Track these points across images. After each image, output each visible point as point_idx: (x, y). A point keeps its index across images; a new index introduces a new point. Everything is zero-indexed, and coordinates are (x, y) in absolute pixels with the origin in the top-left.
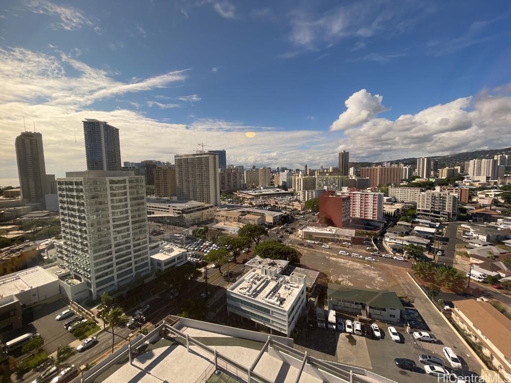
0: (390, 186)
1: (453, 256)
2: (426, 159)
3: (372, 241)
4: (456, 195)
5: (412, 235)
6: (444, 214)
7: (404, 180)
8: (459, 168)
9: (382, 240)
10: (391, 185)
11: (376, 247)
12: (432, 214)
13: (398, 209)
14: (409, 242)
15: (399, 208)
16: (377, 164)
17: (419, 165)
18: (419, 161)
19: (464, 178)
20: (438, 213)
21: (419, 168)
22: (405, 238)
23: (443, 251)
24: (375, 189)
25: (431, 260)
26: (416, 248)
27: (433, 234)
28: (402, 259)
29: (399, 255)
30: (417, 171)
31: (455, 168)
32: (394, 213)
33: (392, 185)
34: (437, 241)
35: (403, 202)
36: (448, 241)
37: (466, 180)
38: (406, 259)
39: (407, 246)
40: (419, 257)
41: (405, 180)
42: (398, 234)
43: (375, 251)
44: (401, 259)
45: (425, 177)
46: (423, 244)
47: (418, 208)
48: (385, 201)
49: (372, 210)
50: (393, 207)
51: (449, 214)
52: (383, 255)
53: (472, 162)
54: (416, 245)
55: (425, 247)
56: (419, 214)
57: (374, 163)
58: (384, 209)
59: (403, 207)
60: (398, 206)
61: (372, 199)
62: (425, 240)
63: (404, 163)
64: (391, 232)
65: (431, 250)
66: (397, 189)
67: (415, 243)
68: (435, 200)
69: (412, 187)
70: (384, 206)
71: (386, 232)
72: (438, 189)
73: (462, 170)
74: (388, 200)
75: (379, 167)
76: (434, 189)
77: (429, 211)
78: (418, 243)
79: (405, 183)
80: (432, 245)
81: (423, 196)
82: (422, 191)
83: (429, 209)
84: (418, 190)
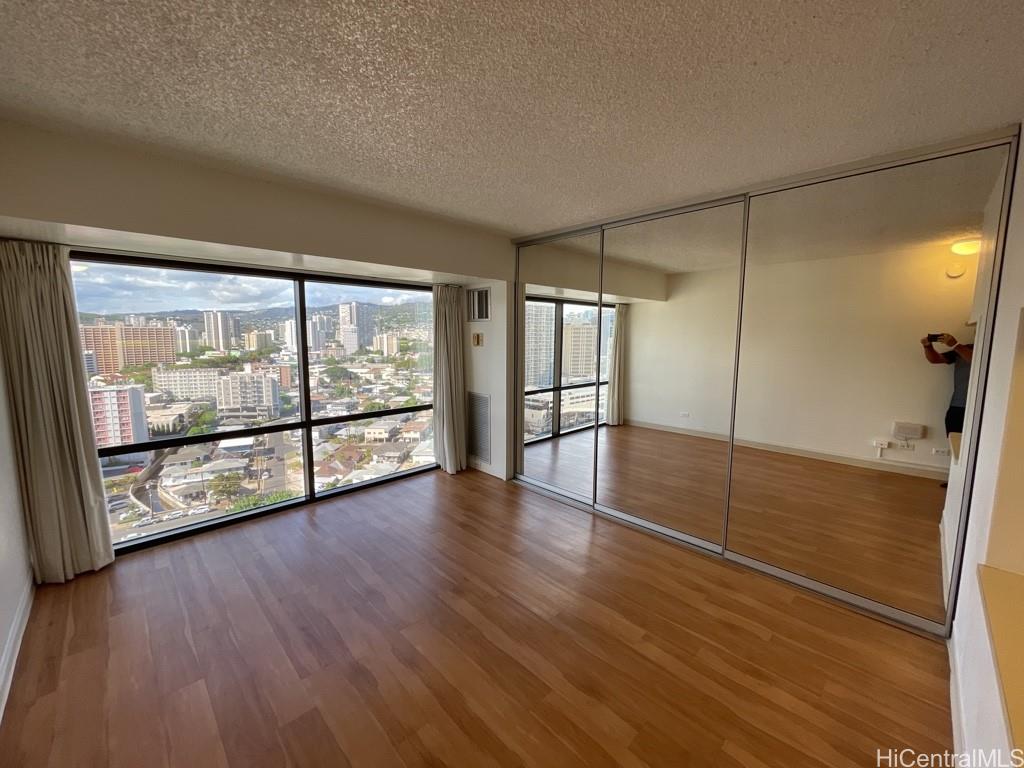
0: (154, 369)
1: (283, 473)
2: (219, 314)
3: (132, 498)
4: (276, 376)
5: (218, 457)
6: (262, 411)
7: (182, 355)
8: (272, 332)
9: (154, 487)
10: (155, 366)
11: (143, 507)
12: (245, 413)
13: (181, 416)
14: (213, 472)
15: (183, 412)
16: (110, 319)
17: (209, 323)
18: (209, 318)
19: (281, 350)
20: (254, 410)
21: (209, 332)
22: (206, 466)
23: (268, 470)
24: (114, 377)
25: (254, 491)
26: (228, 478)
27: (251, 447)
28: (207, 508)
29: (198, 503)
30: (205, 335)
31: (267, 332)
32: (174, 425)
33: (160, 365)
34: (259, 458)
35: (188, 400)
36: (273, 452)
37: (283, 352)
38: (213, 507)
39: (212, 481)
40: (235, 493)
41: (184, 354)
42: (189, 465)
43: (145, 514)
44: (203, 511)
45: (222, 349)
46: (238, 469)
47: (219, 407)
48: (148, 401)
49: (117, 427)
50: (167, 412)
51: (269, 410)
52: (165, 517)
53: (287, 323)
54: (226, 474)
55: (242, 472)
56: (222, 418)
57: (100, 317)
58: (149, 420)
59: (190, 409)
60: (182, 409)
61: (115, 400)
62: (240, 460)
63: (177, 320)
64: (174, 465)
65: (250, 474)
66: (172, 375)
67: (225, 471)
68: (246, 387)
69: (201, 367)
70: (149, 413)
71: (161, 468)
72: (248, 367)
73: (277, 335)
74: (153, 400)
75: (118, 325)
76: (242, 370)
77: (237, 410)
78: (230, 470)
79: (185, 361)
80: (252, 466)
81: (225, 381)
82: (222, 374)
83: (238, 406)
84: (214, 373)
